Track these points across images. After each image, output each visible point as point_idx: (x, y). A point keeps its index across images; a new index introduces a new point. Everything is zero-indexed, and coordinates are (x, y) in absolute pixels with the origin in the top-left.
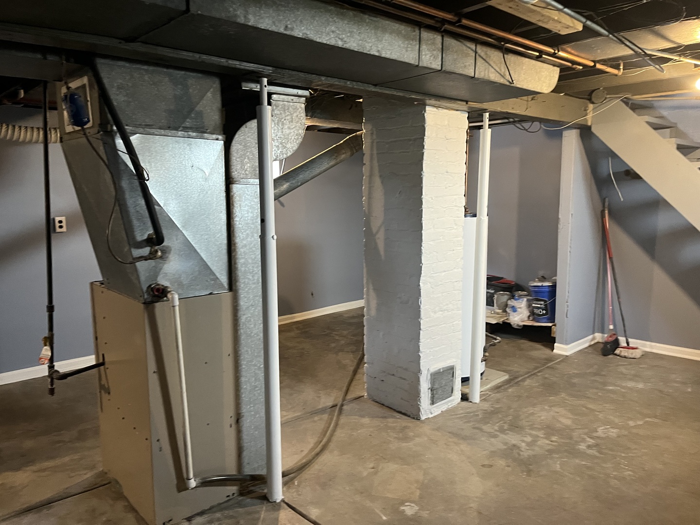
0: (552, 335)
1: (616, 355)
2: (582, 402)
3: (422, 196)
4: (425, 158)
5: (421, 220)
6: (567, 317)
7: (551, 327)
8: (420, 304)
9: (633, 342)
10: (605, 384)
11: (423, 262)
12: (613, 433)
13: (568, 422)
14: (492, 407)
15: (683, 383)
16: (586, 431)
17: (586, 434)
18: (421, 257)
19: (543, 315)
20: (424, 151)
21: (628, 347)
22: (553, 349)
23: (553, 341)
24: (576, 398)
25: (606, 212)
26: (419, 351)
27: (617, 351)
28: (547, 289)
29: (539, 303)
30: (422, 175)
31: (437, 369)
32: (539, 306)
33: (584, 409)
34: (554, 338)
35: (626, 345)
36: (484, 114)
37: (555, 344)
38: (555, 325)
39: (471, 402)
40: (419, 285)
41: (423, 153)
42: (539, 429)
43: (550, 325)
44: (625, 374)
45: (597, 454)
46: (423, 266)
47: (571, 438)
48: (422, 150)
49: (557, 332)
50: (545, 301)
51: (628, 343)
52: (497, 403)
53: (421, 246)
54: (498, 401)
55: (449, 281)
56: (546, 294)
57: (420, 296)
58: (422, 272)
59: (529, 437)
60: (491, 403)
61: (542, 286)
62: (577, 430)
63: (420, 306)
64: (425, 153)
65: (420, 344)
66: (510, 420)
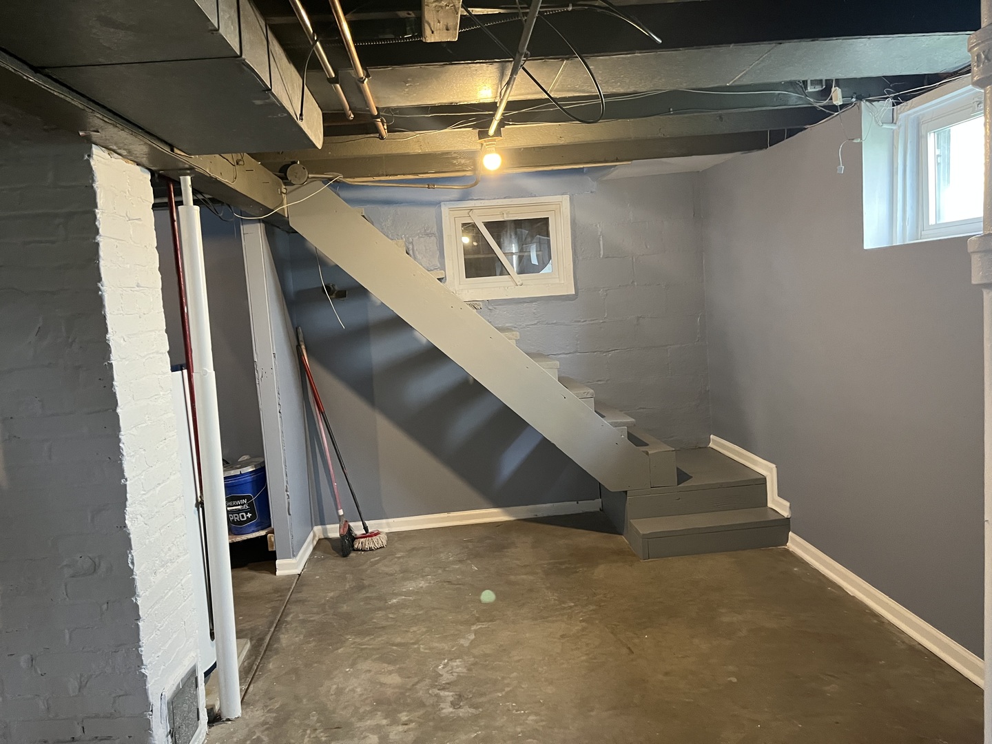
0: (270, 549)
1: (358, 550)
2: (383, 638)
3: (108, 336)
4: (101, 253)
5: (112, 385)
6: (289, 514)
7: (266, 536)
8: (130, 565)
9: (372, 525)
10: (382, 598)
11: (126, 474)
12: (458, 666)
13: (395, 679)
14: (269, 711)
15: (461, 561)
16: (428, 681)
17: (433, 686)
18: (121, 464)
19: (249, 520)
20: (99, 239)
21: (368, 534)
22: (274, 571)
23: (273, 557)
24: (369, 635)
25: (303, 347)
26: (142, 664)
27: (357, 545)
28: (249, 478)
29: (239, 502)
30: (100, 290)
31: (174, 688)
32: (239, 507)
33: (394, 648)
34: (274, 552)
35: (364, 532)
36: (181, 177)
37: (277, 562)
38: (272, 532)
39: (228, 720)
40: (125, 526)
41: (98, 244)
42: (372, 713)
43: (263, 533)
44: (392, 575)
45: (472, 711)
46: (128, 483)
47: (422, 705)
48: (95, 239)
49: (277, 542)
50: (249, 498)
51: (366, 528)
52: (270, 699)
53: (119, 440)
54: (269, 696)
55: (167, 502)
56: (249, 487)
57: (130, 547)
58: (128, 496)
59: (371, 736)
60: (260, 705)
61: (241, 474)
62: (418, 687)
63: (132, 571)
64: (101, 244)
65: (143, 649)
66: (318, 721)
